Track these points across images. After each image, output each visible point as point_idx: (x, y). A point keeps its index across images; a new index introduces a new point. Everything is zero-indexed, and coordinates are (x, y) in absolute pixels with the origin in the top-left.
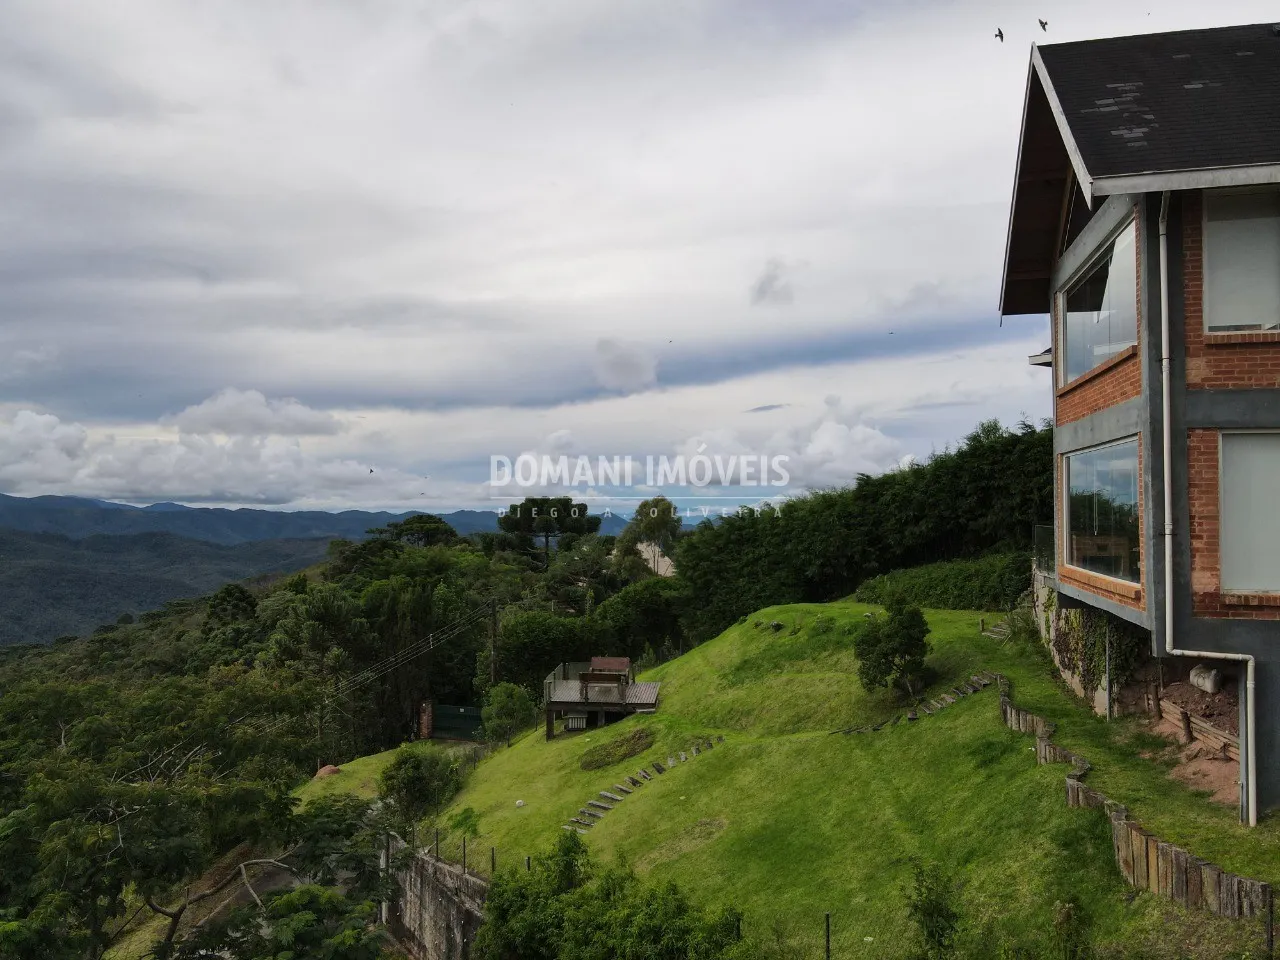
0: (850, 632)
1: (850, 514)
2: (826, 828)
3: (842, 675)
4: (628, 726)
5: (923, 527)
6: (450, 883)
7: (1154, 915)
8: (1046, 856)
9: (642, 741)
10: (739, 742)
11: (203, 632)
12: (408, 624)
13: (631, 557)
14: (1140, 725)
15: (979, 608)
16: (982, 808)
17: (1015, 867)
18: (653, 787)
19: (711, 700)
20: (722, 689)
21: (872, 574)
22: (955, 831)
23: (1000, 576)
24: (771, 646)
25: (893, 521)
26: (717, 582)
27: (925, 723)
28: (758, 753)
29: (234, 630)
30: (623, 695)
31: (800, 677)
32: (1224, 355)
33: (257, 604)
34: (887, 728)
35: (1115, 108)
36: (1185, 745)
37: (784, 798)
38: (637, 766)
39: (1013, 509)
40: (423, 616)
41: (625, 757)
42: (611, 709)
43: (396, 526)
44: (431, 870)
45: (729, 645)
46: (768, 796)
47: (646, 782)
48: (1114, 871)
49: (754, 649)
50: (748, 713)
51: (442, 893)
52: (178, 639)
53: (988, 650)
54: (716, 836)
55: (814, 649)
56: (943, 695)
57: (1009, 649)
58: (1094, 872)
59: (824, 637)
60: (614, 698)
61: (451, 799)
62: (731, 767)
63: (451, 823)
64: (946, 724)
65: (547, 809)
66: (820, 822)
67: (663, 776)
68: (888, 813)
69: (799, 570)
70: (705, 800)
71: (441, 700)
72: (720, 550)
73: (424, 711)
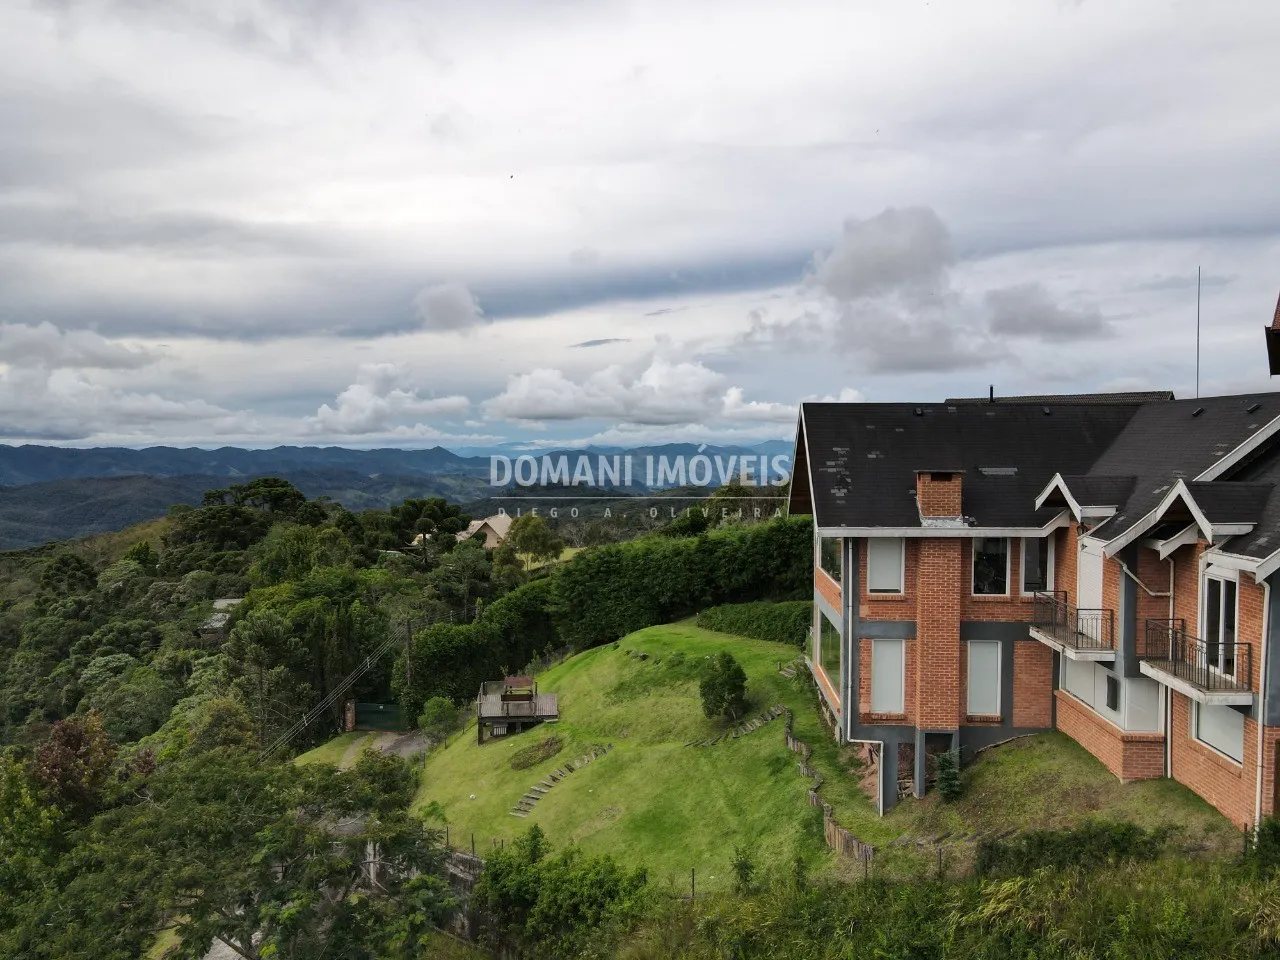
0: (696, 667)
1: (692, 562)
2: (686, 813)
3: (691, 700)
4: (539, 734)
5: (745, 576)
7: (835, 860)
8: (796, 832)
9: (553, 747)
10: (624, 748)
11: (37, 603)
13: (508, 566)
15: (781, 640)
16: (770, 804)
17: (783, 839)
18: (568, 783)
19: (599, 715)
20: (607, 706)
21: (708, 605)
22: (756, 816)
23: (795, 621)
24: (640, 673)
25: (723, 570)
26: (589, 602)
27: (743, 741)
28: (639, 758)
29: (76, 602)
30: (532, 710)
31: (663, 700)
32: (875, 605)
33: (95, 575)
34: (720, 744)
35: (834, 470)
36: (870, 766)
37: (658, 791)
38: (554, 765)
40: (346, 632)
41: (543, 759)
42: (526, 720)
43: (239, 489)
45: (608, 668)
46: (647, 790)
47: (561, 778)
48: (824, 840)
49: (628, 674)
50: (628, 726)
52: (4, 607)
53: (780, 684)
54: (618, 817)
55: (671, 678)
56: (754, 720)
57: (795, 686)
58: (816, 840)
59: (677, 669)
60: (526, 712)
62: (621, 768)
63: (422, 813)
64: (756, 742)
65: (494, 800)
66: (682, 808)
67: (574, 774)
68: (721, 803)
69: (655, 598)
70: (607, 792)
71: (361, 699)
72: (592, 578)
73: (349, 710)
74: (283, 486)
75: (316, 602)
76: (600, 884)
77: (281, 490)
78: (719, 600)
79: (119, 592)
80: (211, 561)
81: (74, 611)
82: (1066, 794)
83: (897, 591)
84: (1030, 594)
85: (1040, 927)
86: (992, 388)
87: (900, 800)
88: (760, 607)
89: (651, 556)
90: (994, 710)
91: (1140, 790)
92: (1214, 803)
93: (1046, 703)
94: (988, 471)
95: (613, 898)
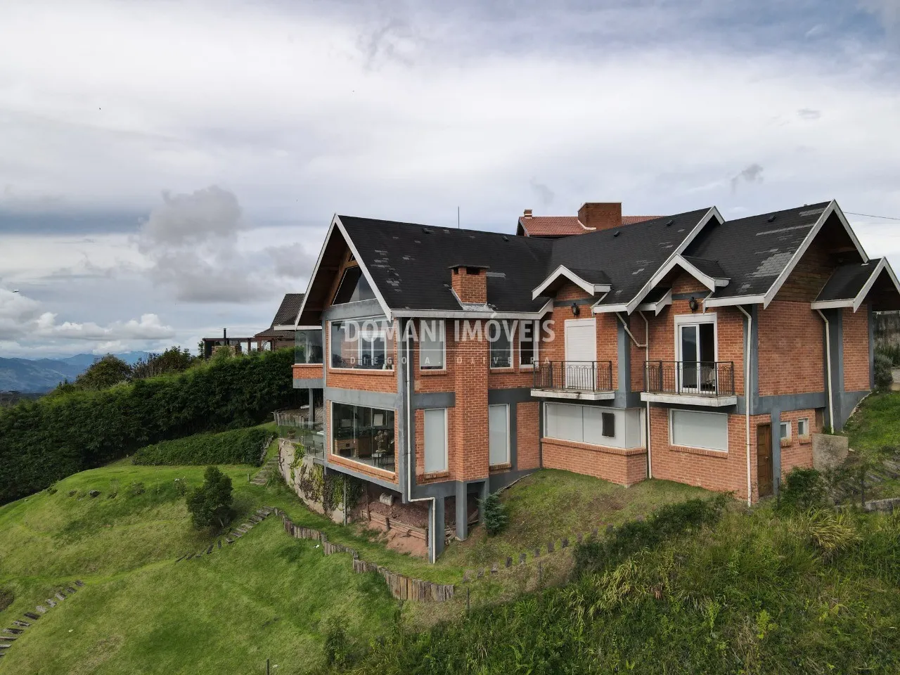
0: (165, 491)
1: (128, 405)
2: (205, 619)
3: (163, 523)
5: (186, 413)
7: (414, 609)
8: (358, 598)
9: (4, 598)
10: (102, 580)
14: (363, 525)
15: (229, 462)
16: (307, 584)
17: (344, 608)
18: (34, 631)
19: (53, 557)
20: (60, 547)
21: (145, 444)
22: (295, 599)
24: (94, 509)
25: (162, 410)
27: (240, 544)
28: (122, 585)
31: (131, 528)
32: (425, 380)
34: (216, 550)
35: (383, 266)
36: (387, 532)
37: (161, 609)
38: (10, 618)
39: (243, 401)
46: (146, 612)
47: (24, 628)
48: (389, 595)
49: (79, 513)
50: (95, 560)
53: (259, 492)
54: (119, 647)
55: (135, 507)
56: (243, 525)
57: (270, 490)
58: (382, 598)
59: (140, 497)
62: (103, 600)
64: (254, 542)
66: (197, 616)
67: (39, 621)
68: (245, 599)
69: (81, 445)
70: (93, 627)
78: (153, 440)
82: (591, 505)
84: (525, 366)
87: (447, 546)
88: (202, 439)
89: (78, 406)
90: (507, 460)
93: (537, 448)
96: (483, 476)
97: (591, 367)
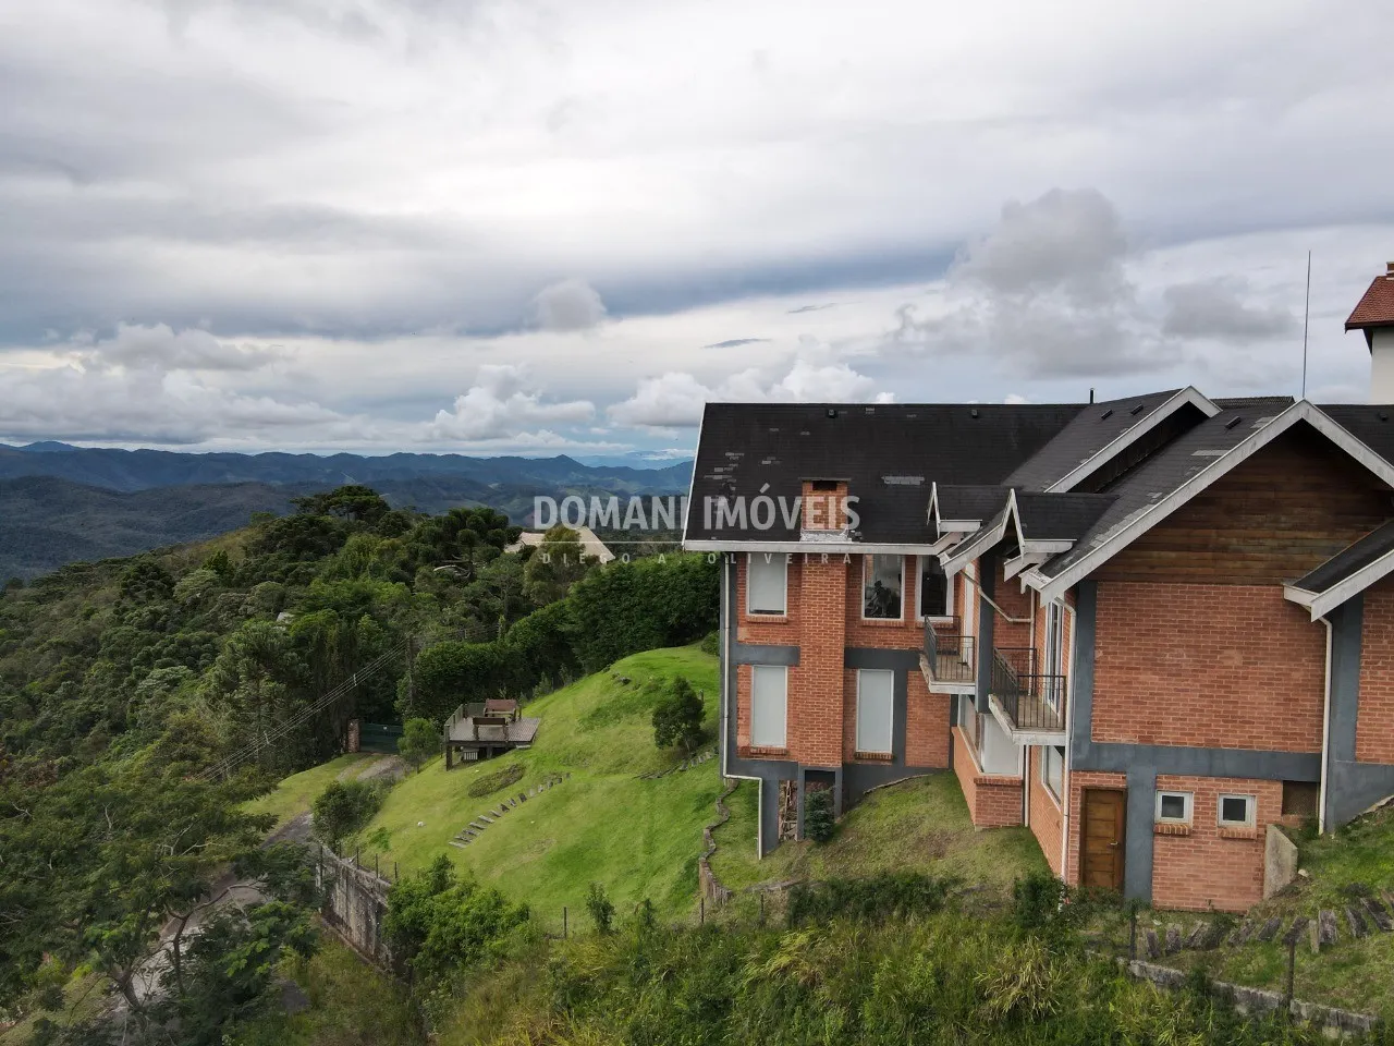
2: (607, 849)
4: (508, 760)
6: (367, 885)
9: (516, 773)
10: (577, 779)
11: (116, 612)
12: (335, 657)
13: (539, 582)
16: (677, 842)
18: (516, 813)
19: (569, 742)
20: (578, 732)
22: (661, 854)
24: (618, 698)
26: (602, 622)
27: (688, 774)
28: (588, 789)
29: (151, 612)
30: (506, 735)
31: (632, 728)
32: (755, 627)
33: (174, 584)
34: (666, 777)
35: (720, 477)
37: (592, 825)
38: (508, 795)
40: (349, 648)
41: (501, 787)
42: (497, 745)
43: (324, 497)
44: (354, 875)
45: (591, 691)
46: (584, 823)
47: (512, 808)
48: (698, 882)
49: (608, 698)
51: (363, 892)
52: (87, 616)
55: (644, 705)
58: (691, 882)
59: (653, 695)
60: (499, 737)
61: (370, 819)
62: (568, 799)
63: (369, 839)
64: (697, 776)
65: (441, 829)
66: (606, 843)
67: (526, 803)
68: (640, 840)
69: (663, 619)
70: (546, 824)
71: (367, 719)
72: (605, 596)
73: (352, 730)
74: (367, 495)
75: (321, 616)
76: (481, 919)
77: (364, 498)
79: (196, 602)
80: (282, 572)
81: (150, 620)
82: (920, 841)
83: (781, 612)
84: (922, 619)
85: (813, 982)
86: (1092, 392)
87: (780, 842)
89: (660, 574)
90: (886, 748)
91: (989, 839)
92: (1047, 856)
93: (943, 740)
94: (890, 480)
95: (492, 933)
96: (833, 763)
97: (971, 645)
